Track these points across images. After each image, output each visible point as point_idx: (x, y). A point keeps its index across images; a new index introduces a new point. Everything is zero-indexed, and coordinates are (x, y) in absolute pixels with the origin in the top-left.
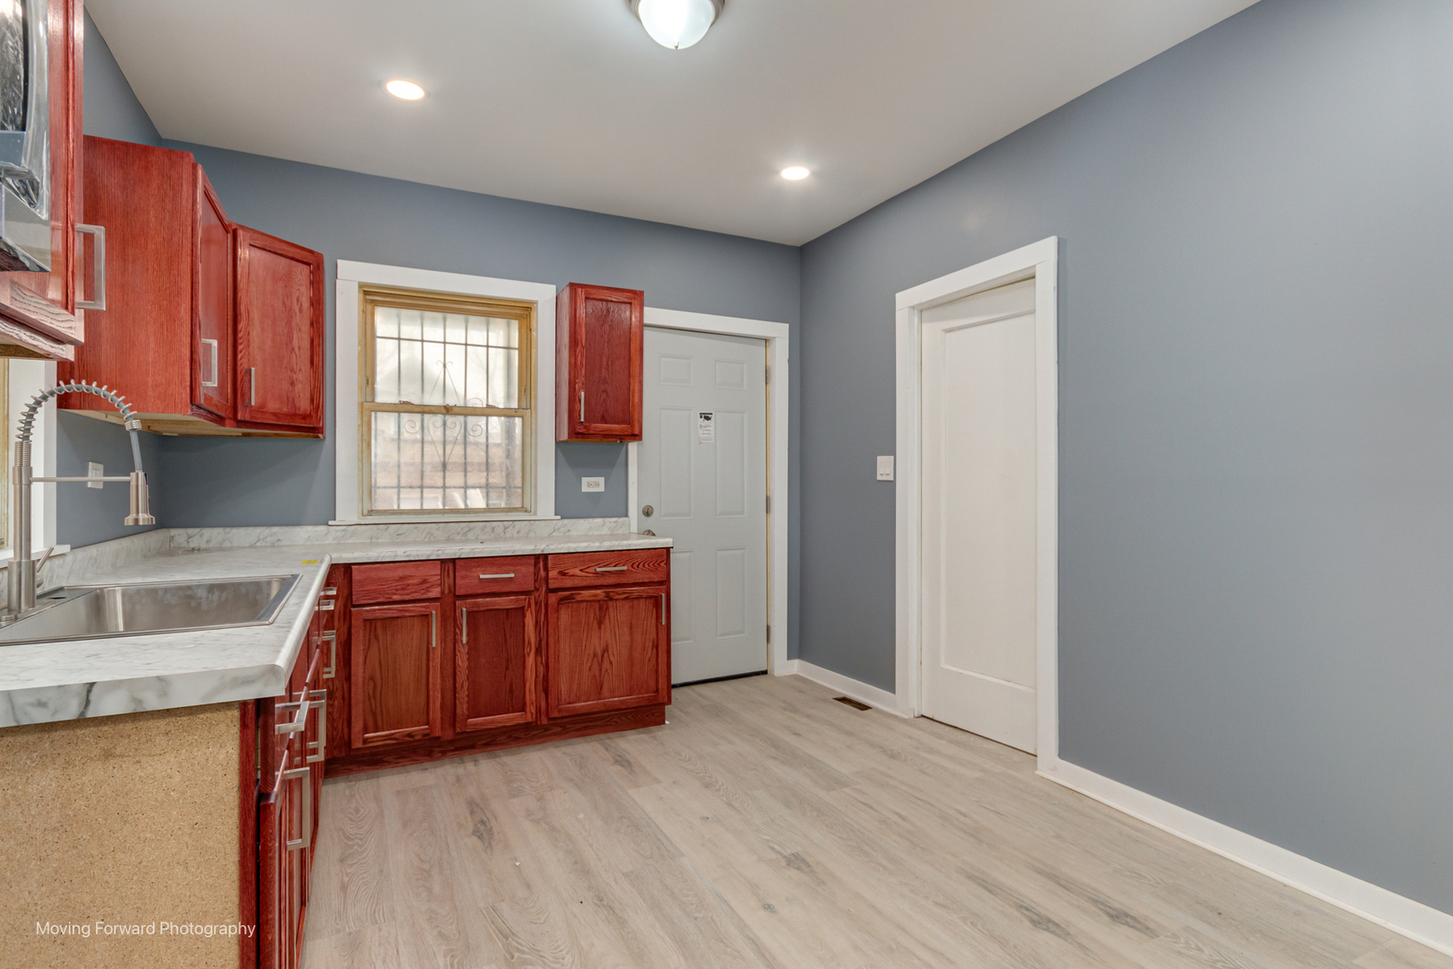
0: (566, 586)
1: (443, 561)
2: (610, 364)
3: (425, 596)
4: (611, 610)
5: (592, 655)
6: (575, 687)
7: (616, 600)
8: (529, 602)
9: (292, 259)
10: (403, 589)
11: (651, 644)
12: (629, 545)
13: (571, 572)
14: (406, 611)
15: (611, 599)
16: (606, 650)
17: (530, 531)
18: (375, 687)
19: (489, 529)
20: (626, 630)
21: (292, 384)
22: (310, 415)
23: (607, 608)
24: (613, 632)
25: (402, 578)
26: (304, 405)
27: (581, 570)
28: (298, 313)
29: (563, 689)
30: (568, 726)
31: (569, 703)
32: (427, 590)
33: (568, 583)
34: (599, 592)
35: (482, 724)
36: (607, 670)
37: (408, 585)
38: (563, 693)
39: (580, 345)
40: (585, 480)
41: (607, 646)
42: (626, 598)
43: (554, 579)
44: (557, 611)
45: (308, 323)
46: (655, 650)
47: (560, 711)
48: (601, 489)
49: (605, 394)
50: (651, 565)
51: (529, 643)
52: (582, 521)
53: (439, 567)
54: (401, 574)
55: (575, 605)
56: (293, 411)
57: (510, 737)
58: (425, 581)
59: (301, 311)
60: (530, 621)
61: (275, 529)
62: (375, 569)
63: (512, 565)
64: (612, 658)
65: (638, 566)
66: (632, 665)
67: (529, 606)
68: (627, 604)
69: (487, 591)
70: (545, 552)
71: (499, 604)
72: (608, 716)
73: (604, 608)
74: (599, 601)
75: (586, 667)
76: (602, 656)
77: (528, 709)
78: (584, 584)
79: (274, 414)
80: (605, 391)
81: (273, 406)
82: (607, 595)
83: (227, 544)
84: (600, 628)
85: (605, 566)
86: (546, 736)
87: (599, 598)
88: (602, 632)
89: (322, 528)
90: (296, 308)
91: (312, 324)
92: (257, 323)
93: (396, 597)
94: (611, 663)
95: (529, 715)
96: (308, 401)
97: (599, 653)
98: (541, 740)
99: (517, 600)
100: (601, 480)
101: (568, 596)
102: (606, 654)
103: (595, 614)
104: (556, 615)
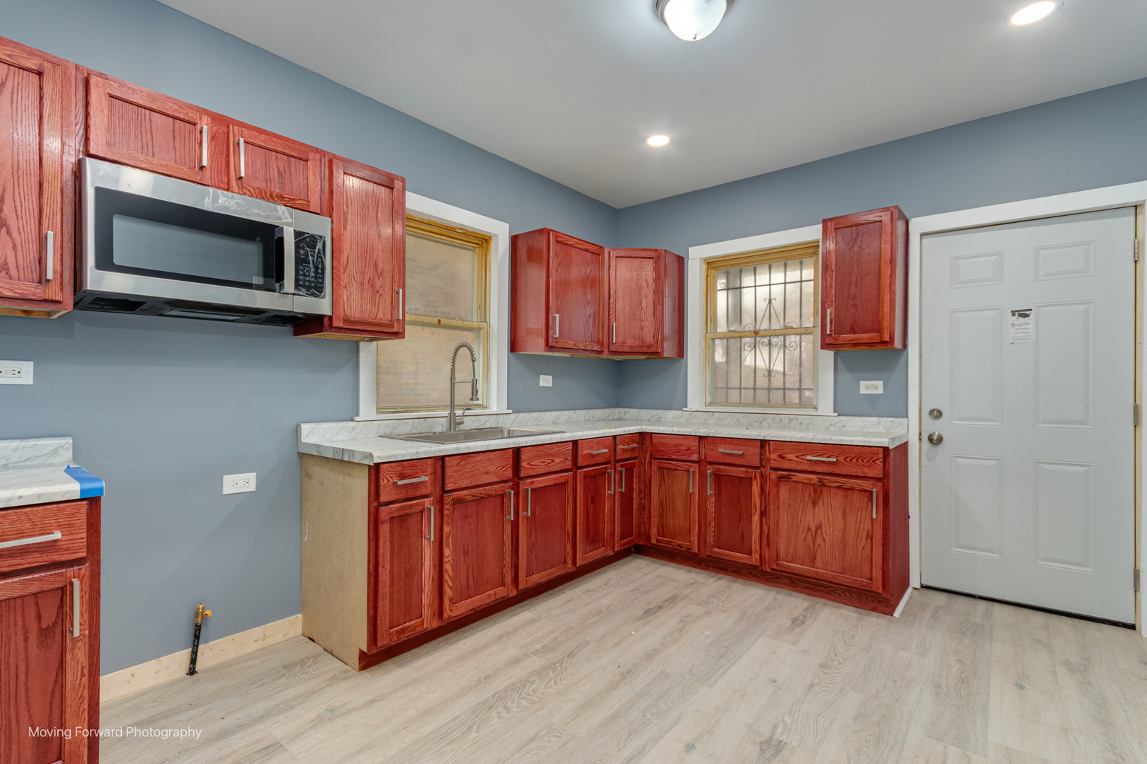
0: (784, 467)
1: (701, 438)
2: (859, 280)
3: (689, 459)
4: (825, 494)
5: (807, 528)
6: (791, 550)
7: (830, 487)
8: (755, 475)
9: (642, 258)
10: (678, 452)
11: (865, 534)
12: (841, 440)
13: (789, 456)
14: (679, 466)
15: (825, 486)
16: (819, 527)
17: (810, 424)
18: (663, 509)
19: (778, 420)
20: (840, 515)
21: (642, 328)
22: (653, 346)
23: (821, 492)
24: (826, 514)
25: (677, 445)
26: (649, 339)
27: (797, 457)
28: (645, 287)
29: (781, 549)
30: (796, 582)
31: (787, 562)
32: (690, 455)
33: (786, 465)
34: (813, 476)
35: (721, 554)
36: (820, 545)
37: (680, 450)
38: (781, 552)
39: (830, 269)
40: (863, 384)
41: (821, 524)
42: (838, 487)
43: (775, 460)
44: (777, 486)
45: (652, 292)
46: (869, 540)
47: (778, 565)
48: (880, 391)
49: (854, 308)
50: (865, 461)
51: (755, 506)
52: (857, 418)
53: (697, 441)
54: (676, 443)
55: (793, 484)
56: (642, 344)
57: (750, 573)
58: (689, 449)
59: (647, 286)
60: (756, 488)
61: (659, 411)
62: (664, 437)
63: (744, 445)
64: (825, 536)
65: (851, 460)
66: (845, 548)
67: (755, 478)
68: (840, 493)
69: (726, 461)
70: (766, 439)
71: (734, 472)
72: (831, 587)
73: (819, 491)
74: (814, 485)
75: (801, 537)
76: (816, 532)
77: (753, 554)
78: (799, 468)
79: (630, 347)
80: (854, 305)
81: (630, 342)
82: (821, 481)
83: (639, 418)
84: (814, 507)
85: (818, 456)
86: (777, 582)
87: (812, 482)
88: (816, 511)
89: (680, 412)
90: (645, 285)
91: (654, 292)
92: (621, 298)
93: (674, 457)
94: (824, 540)
95: (754, 560)
96: (652, 337)
97: (813, 528)
98: (774, 584)
99: (746, 472)
100: (880, 384)
101: (786, 476)
102: (819, 531)
103: (810, 495)
104: (776, 488)
